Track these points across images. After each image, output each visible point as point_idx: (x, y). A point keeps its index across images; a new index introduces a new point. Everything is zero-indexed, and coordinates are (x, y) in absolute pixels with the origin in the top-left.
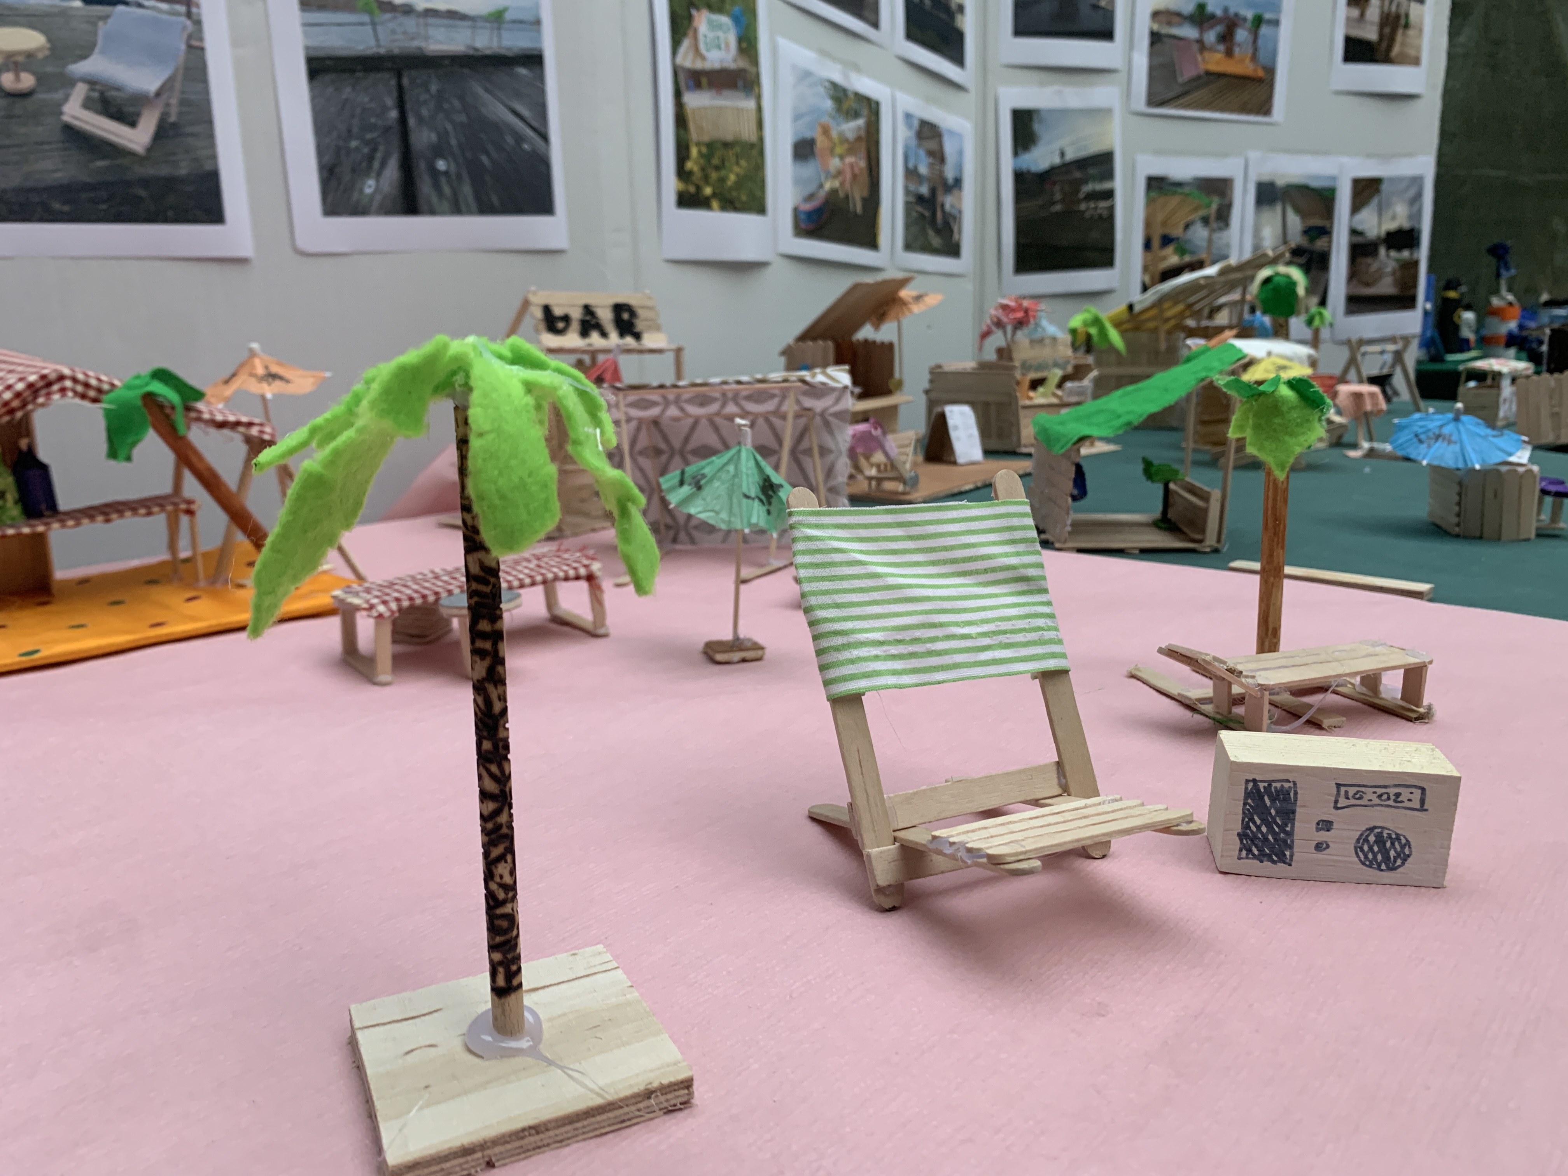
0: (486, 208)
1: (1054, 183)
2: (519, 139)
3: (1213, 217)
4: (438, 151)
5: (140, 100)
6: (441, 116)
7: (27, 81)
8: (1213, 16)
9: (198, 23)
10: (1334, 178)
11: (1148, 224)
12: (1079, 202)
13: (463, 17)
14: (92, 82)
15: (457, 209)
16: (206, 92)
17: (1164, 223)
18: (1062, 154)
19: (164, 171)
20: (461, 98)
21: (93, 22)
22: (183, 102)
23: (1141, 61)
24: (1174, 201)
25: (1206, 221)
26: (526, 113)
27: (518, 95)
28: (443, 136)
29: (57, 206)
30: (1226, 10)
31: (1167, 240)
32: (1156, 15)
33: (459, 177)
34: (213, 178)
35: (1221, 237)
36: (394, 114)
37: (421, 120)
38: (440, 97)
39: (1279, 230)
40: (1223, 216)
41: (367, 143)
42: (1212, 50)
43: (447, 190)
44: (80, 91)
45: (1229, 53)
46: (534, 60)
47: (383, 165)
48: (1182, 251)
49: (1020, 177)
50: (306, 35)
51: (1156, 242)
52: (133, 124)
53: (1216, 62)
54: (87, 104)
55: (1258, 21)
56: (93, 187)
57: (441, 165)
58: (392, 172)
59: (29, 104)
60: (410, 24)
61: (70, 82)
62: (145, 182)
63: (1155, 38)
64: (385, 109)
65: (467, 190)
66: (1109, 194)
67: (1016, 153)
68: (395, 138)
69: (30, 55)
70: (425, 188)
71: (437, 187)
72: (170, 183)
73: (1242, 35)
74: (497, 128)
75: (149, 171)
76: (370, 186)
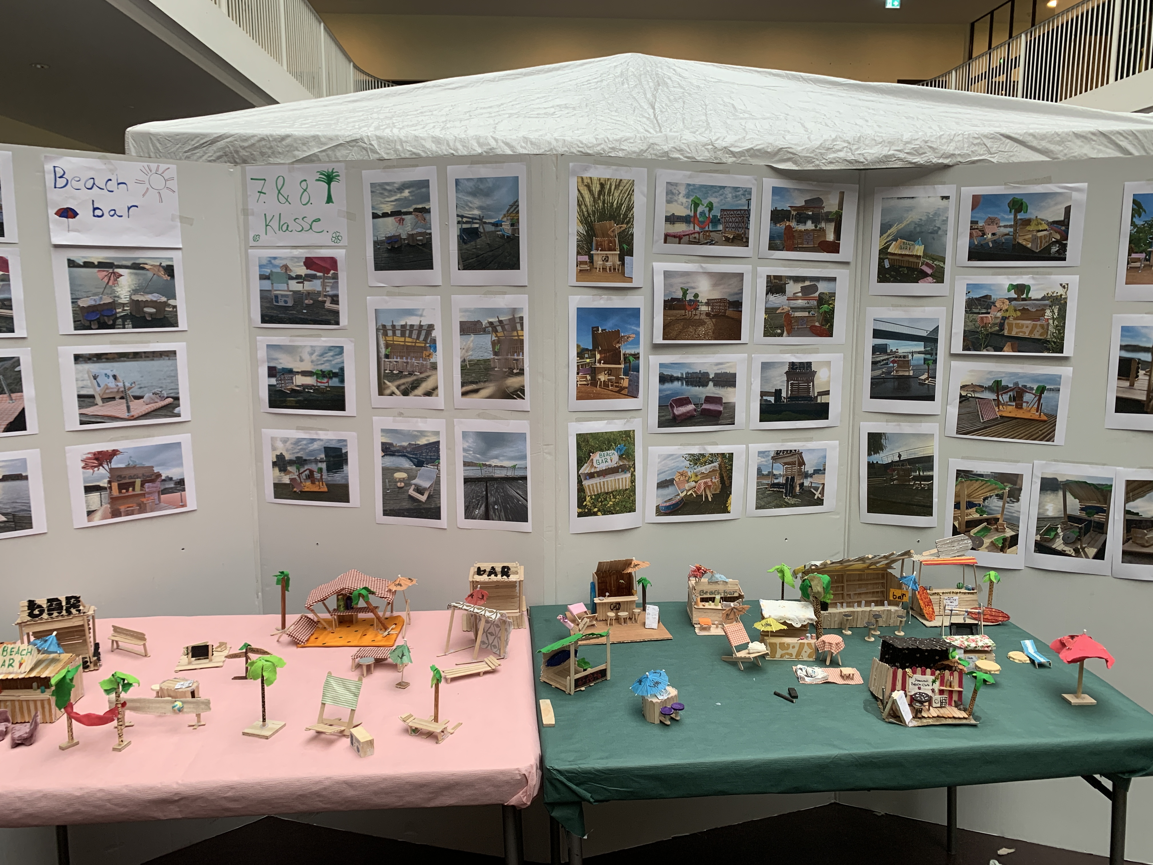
0: (508, 520)
1: (894, 471)
2: (518, 500)
3: (1006, 495)
4: (496, 503)
5: (425, 489)
6: (497, 494)
7: (403, 484)
8: (1007, 387)
9: (439, 471)
10: (1111, 479)
11: (957, 495)
12: (909, 481)
13: (505, 467)
14: (415, 485)
15: (500, 519)
16: (440, 487)
17: (969, 496)
18: (900, 456)
19: (428, 506)
20: (503, 489)
21: (417, 471)
22: (434, 490)
23: (953, 411)
24: (976, 485)
25: (1000, 497)
26: (520, 493)
27: (519, 488)
28: (497, 499)
29: (406, 513)
30: (1016, 384)
31: (970, 505)
32: (963, 387)
33: (501, 511)
34: (439, 508)
35: (1012, 508)
36: (485, 493)
37: (491, 495)
38: (497, 488)
39: (1062, 507)
40: (1015, 495)
41: (477, 500)
42: (1005, 404)
43: (497, 513)
44: (413, 487)
45: (1019, 407)
46: (525, 478)
47: (481, 507)
48: (982, 512)
49: (871, 466)
50: (464, 473)
51: (963, 505)
52: (423, 495)
53: (1010, 411)
54: (414, 490)
55: (1042, 390)
56: (415, 509)
57: (496, 507)
58: (483, 508)
59: (403, 490)
60: (490, 469)
61: (411, 485)
62: (424, 509)
63: (963, 399)
64: (483, 492)
65: (503, 514)
66: (931, 478)
67: (869, 454)
68: (484, 499)
69: (404, 479)
70: (491, 512)
71: (494, 512)
72: (430, 509)
73: (1028, 397)
74: (512, 497)
75: (425, 506)
76: (477, 512)
